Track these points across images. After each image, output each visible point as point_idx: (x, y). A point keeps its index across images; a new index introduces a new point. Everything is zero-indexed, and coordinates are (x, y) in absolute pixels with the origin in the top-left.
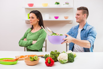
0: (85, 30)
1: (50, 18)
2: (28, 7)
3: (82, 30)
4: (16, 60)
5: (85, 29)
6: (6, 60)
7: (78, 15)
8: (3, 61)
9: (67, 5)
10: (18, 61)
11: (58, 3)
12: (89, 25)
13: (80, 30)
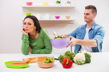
0: (93, 30)
1: (50, 18)
2: (26, 6)
3: (90, 30)
4: (28, 63)
5: (93, 28)
6: (15, 63)
7: (87, 14)
8: (11, 64)
9: (69, 4)
10: (30, 64)
11: (59, 2)
12: (98, 25)
13: (88, 29)
